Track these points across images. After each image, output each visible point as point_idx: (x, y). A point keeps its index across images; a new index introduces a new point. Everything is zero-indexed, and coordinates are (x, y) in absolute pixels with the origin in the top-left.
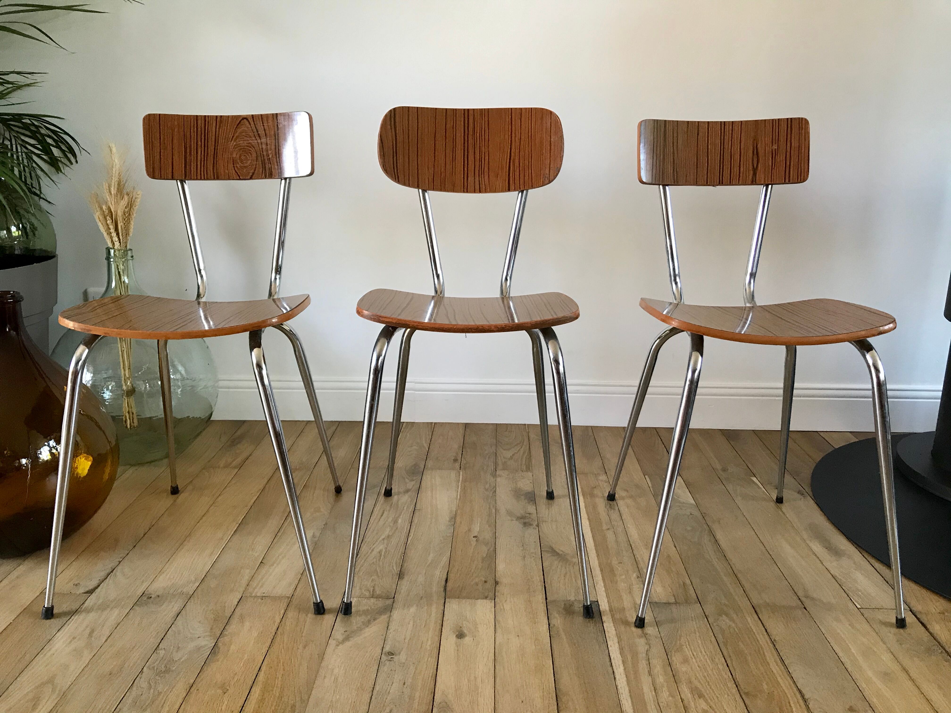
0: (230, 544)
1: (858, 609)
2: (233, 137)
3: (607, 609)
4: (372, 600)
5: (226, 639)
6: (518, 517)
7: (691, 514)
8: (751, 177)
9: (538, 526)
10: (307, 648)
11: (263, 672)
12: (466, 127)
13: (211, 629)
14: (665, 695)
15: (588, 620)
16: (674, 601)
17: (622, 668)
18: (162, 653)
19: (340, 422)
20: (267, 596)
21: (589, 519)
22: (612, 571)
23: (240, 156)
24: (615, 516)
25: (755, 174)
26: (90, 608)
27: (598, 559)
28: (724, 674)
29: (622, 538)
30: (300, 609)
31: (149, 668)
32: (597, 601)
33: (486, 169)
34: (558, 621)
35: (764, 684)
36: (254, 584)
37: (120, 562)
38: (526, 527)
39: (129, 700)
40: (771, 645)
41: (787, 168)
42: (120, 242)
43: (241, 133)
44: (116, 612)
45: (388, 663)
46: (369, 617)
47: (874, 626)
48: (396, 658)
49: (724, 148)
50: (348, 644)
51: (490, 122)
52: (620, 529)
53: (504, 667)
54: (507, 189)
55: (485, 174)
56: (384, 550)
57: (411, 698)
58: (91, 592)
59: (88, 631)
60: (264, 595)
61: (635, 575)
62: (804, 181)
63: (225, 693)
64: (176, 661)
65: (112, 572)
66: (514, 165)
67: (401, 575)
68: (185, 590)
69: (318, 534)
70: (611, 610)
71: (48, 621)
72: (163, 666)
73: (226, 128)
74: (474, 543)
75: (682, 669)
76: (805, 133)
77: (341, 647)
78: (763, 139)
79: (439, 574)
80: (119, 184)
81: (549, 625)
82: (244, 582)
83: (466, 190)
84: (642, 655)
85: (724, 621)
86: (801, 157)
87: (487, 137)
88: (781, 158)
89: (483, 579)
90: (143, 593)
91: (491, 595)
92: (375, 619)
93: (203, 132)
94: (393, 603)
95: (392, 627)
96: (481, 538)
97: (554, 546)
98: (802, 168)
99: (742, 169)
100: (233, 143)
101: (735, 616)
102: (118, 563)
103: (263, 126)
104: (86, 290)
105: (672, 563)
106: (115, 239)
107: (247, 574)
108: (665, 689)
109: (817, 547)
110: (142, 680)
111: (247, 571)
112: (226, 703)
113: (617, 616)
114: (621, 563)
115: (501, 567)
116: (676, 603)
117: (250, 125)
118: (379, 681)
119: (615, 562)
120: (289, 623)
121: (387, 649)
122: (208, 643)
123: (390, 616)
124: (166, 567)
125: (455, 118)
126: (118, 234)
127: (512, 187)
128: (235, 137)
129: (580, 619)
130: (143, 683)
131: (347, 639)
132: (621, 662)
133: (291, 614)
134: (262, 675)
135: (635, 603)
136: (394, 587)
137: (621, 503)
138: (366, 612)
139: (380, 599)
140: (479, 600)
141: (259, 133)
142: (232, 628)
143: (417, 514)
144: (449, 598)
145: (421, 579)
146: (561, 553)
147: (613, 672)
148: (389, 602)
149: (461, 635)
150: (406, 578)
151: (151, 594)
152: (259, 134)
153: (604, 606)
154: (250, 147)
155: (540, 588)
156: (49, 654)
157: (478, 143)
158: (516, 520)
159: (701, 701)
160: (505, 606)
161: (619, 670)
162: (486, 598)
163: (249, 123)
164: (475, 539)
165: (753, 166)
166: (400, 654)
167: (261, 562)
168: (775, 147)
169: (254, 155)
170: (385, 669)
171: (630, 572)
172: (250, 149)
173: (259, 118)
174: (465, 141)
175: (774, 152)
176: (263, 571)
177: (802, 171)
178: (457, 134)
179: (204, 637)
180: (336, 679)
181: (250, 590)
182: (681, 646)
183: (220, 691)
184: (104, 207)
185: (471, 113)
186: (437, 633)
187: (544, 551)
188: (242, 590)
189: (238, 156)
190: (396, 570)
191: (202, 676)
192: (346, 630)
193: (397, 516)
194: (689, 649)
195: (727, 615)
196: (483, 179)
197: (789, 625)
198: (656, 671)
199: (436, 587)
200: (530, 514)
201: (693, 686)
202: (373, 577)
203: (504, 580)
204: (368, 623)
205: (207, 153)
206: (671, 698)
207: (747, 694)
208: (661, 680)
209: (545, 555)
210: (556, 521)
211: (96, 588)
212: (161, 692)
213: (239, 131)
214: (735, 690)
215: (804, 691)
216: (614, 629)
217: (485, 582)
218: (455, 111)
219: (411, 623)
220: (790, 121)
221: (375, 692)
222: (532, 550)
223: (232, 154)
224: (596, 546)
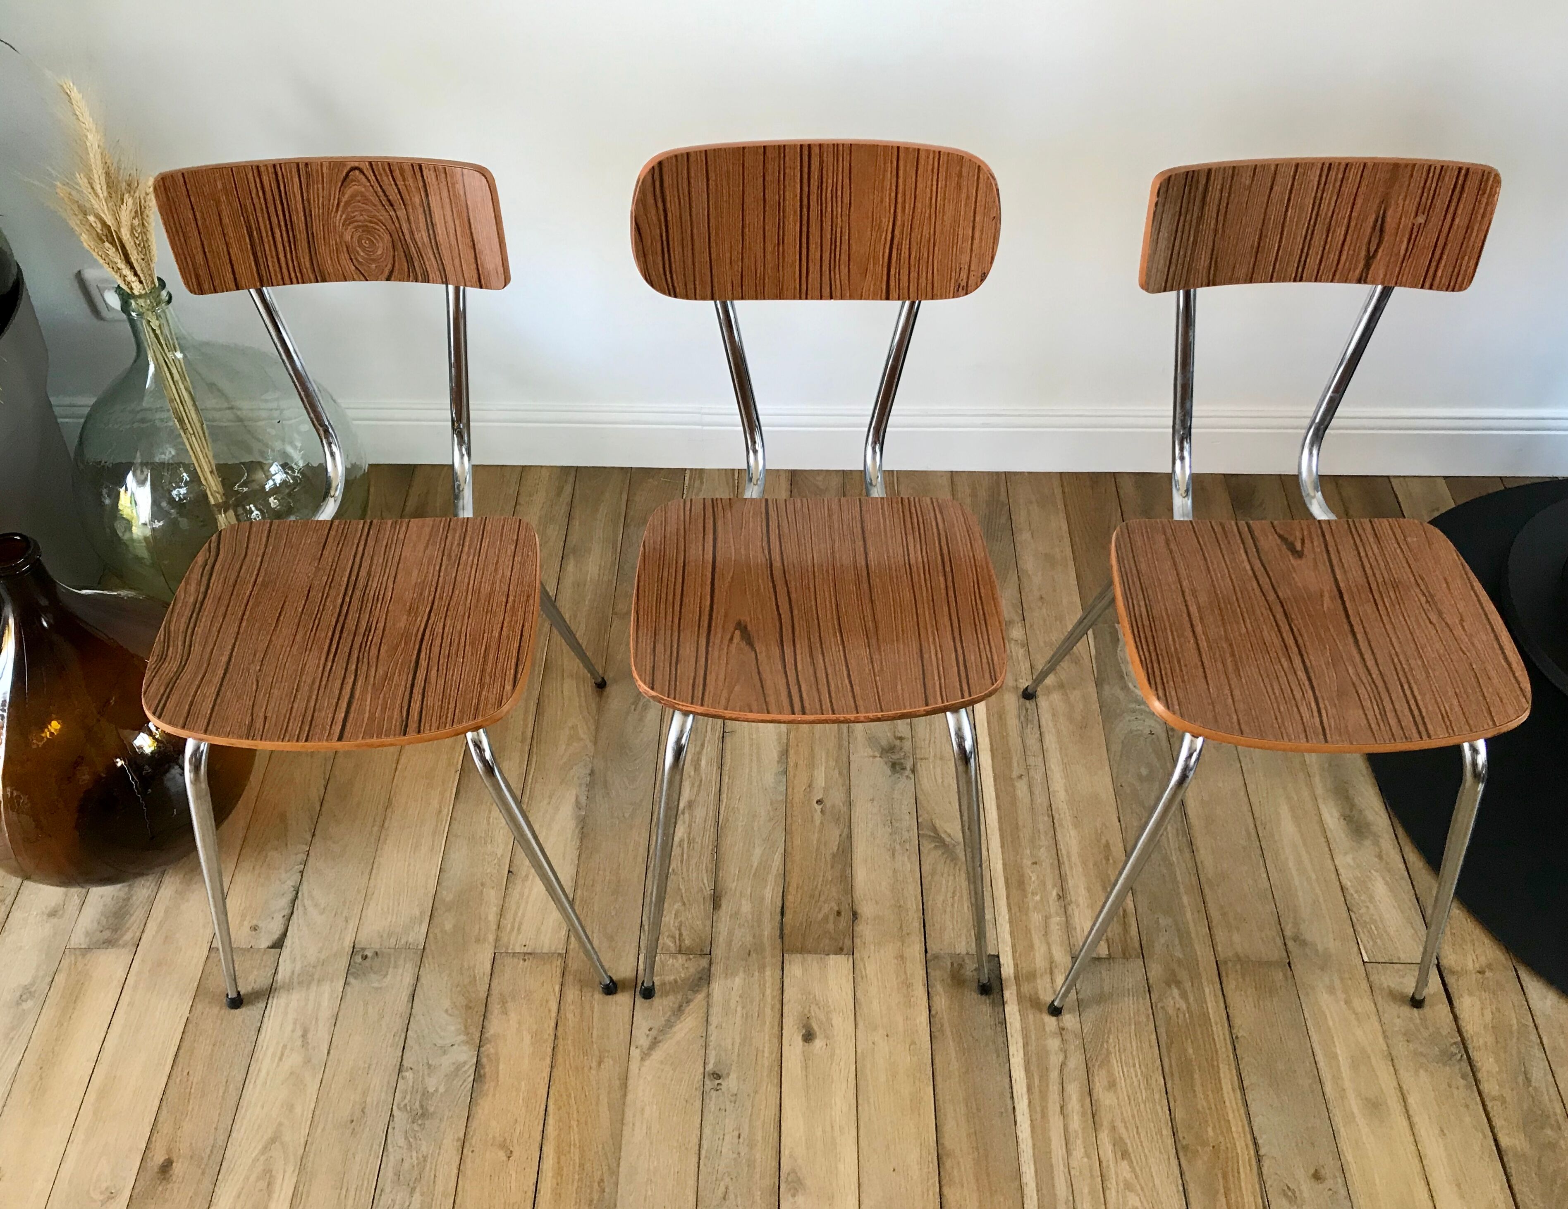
0: (455, 825)
1: (1364, 963)
2: (338, 205)
3: (1012, 975)
4: (681, 959)
5: (489, 1048)
6: (883, 749)
7: (1151, 733)
8: (1358, 272)
9: (913, 771)
10: (602, 1066)
11: (551, 1116)
12: (805, 178)
13: (466, 1027)
14: (1078, 1152)
15: (984, 997)
16: (1107, 952)
17: (1025, 1097)
18: (408, 1074)
19: (577, 469)
20: (530, 954)
21: (992, 751)
22: (1021, 884)
23: (360, 240)
24: (1032, 741)
25: (1368, 266)
26: (287, 981)
27: (1003, 853)
28: (1159, 1108)
29: (1041, 800)
30: (583, 984)
31: (399, 1108)
32: (998, 957)
33: (845, 257)
34: (941, 1002)
35: (1210, 1129)
36: (507, 923)
37: (302, 872)
38: (897, 775)
39: (388, 1173)
40: (1230, 1047)
41: (1435, 261)
42: (141, 282)
43: (353, 196)
44: (326, 988)
45: (714, 1094)
46: (679, 997)
47: (1379, 1000)
48: (724, 1083)
49: (1317, 215)
50: (657, 1055)
51: (854, 171)
52: (1038, 776)
53: (869, 1102)
54: (884, 297)
55: (842, 267)
56: (686, 840)
57: (751, 1164)
58: (278, 944)
59: (299, 1033)
60: (525, 950)
61: (1054, 893)
62: (1460, 289)
63: (509, 1157)
64: (433, 1094)
65: (296, 897)
66: (899, 254)
67: (716, 900)
68: (411, 940)
69: (583, 799)
70: (1017, 977)
71: (237, 1011)
72: (417, 1103)
73: (320, 186)
74: (818, 817)
75: (1106, 1099)
76: (1487, 204)
77: (647, 1063)
78: (1401, 202)
79: (770, 893)
80: (107, 174)
81: (930, 1011)
82: (492, 918)
83: (803, 294)
84: (1054, 1075)
85: (1173, 1000)
86: (1467, 247)
87: (846, 200)
88: (1426, 241)
89: (836, 908)
90: (354, 947)
91: (848, 942)
92: (688, 1002)
93: (277, 198)
94: (711, 964)
95: (714, 1020)
96: (828, 804)
97: (938, 823)
98: (1463, 268)
99: (1344, 257)
100: (341, 216)
101: (1188, 985)
102: (299, 875)
103: (396, 185)
104: (79, 272)
105: (1111, 861)
106: (131, 277)
107: (492, 896)
108: (1079, 1142)
109: (1331, 816)
110: (397, 1130)
111: (492, 893)
112: (514, 1176)
113: (1026, 988)
114: (1035, 863)
115: (861, 875)
116: (1110, 958)
117: (369, 181)
118: (707, 1131)
119: (1027, 862)
120: (571, 1016)
121: (710, 1067)
122: (465, 1055)
123: (708, 995)
124: (372, 885)
125: (782, 162)
126: (132, 268)
127: (894, 293)
128: (342, 204)
129: (972, 996)
130: (397, 1138)
131: (655, 1043)
132: (1025, 1089)
133: (572, 994)
134: (551, 1121)
135: (1052, 962)
136: (708, 928)
137: (1043, 702)
138: (674, 988)
139: (691, 956)
140: (831, 956)
141: (391, 198)
142: (495, 1026)
143: (728, 739)
144: (788, 950)
145: (746, 907)
146: (947, 839)
147: (1014, 1108)
148: (704, 962)
149: (808, 1037)
150: (724, 904)
151: (363, 949)
152: (389, 201)
153: (1008, 969)
154: (377, 224)
155: (917, 925)
156: (259, 1082)
157: (829, 210)
158: (881, 757)
159: (1124, 1164)
160: (868, 969)
161: (1022, 1105)
162: (840, 951)
163: (367, 178)
164: (818, 808)
165: (1368, 250)
166: (728, 1074)
167: (509, 872)
168: (1421, 219)
169: (387, 237)
170: (711, 1106)
171: (1049, 886)
172: (377, 227)
173: (384, 169)
174: (804, 206)
175: (1415, 230)
176: (515, 893)
177: (1462, 272)
178: (787, 193)
179: (459, 1045)
180: (649, 1128)
181: (505, 940)
182: (1109, 1053)
183: (502, 1155)
184: (91, 218)
185: (816, 151)
186: (776, 1029)
187: (923, 835)
188: (491, 938)
189: (355, 239)
190: (708, 892)
191: (474, 1124)
192: (651, 1025)
193: (698, 749)
194: (1118, 1059)
195: (1178, 984)
196: (837, 276)
197: (1261, 1003)
198: (1070, 1107)
199: (769, 929)
200: (901, 739)
201: (1117, 1136)
202: (676, 907)
203: (866, 910)
204: (679, 1011)
205: (294, 236)
206: (1086, 1160)
207: (1186, 1148)
208: (1076, 1123)
209: (927, 846)
210: (942, 758)
211: (284, 934)
212: (427, 1156)
213: (349, 192)
214: (1170, 1141)
215: (1260, 1141)
216: (1018, 1018)
217: (839, 913)
218: (782, 149)
219: (739, 1009)
220: (1464, 172)
221: (703, 1152)
222: (906, 835)
223: (341, 237)
224: (1000, 818)
